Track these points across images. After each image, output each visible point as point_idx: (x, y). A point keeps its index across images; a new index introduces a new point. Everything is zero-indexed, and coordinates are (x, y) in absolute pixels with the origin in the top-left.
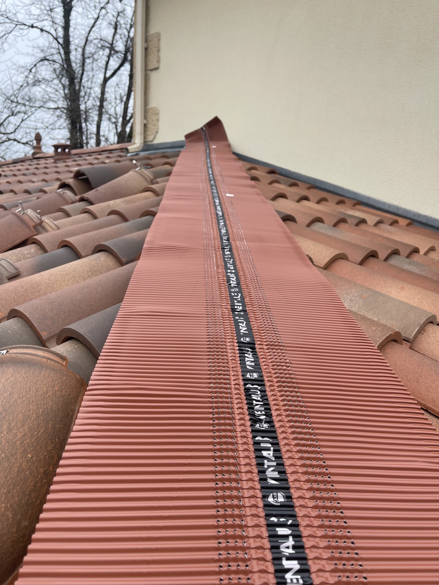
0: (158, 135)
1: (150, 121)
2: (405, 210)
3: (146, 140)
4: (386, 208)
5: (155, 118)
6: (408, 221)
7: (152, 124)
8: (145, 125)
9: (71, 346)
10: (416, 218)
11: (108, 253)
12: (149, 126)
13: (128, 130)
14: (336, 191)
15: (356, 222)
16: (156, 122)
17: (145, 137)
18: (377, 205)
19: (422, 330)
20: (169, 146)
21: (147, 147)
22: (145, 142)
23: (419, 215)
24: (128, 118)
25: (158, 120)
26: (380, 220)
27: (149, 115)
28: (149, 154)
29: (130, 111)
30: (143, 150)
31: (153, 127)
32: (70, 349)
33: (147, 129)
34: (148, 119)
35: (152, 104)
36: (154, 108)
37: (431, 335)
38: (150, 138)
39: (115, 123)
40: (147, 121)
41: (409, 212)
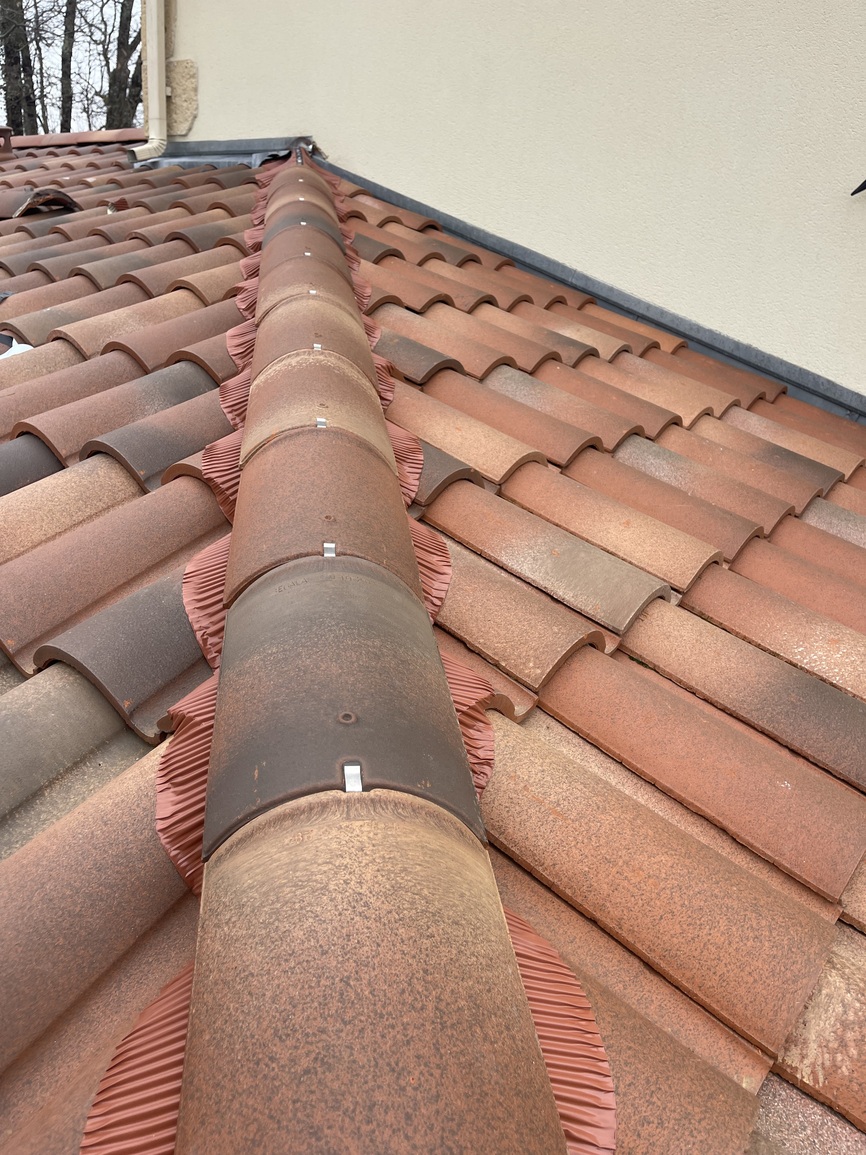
0: (197, 125)
1: (179, 91)
2: (675, 318)
3: (173, 133)
4: (641, 310)
5: (189, 84)
6: (678, 341)
7: (184, 97)
8: (169, 98)
9: (61, 679)
10: (693, 334)
11: (111, 460)
12: (177, 101)
13: (132, 68)
14: (551, 270)
15: (576, 354)
16: (192, 93)
17: (169, 126)
18: (626, 305)
19: (641, 614)
20: (222, 149)
21: (174, 148)
22: (170, 136)
23: (699, 328)
24: (131, 40)
25: (196, 90)
26: (625, 345)
27: (176, 76)
28: (182, 166)
29: (135, 24)
30: (167, 155)
31: (185, 104)
32: (60, 684)
33: (173, 107)
34: (174, 85)
35: (182, 54)
36: (187, 62)
37: (654, 623)
38: (181, 129)
39: (103, 43)
40: (173, 89)
41: (681, 320)
